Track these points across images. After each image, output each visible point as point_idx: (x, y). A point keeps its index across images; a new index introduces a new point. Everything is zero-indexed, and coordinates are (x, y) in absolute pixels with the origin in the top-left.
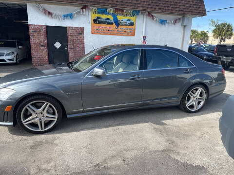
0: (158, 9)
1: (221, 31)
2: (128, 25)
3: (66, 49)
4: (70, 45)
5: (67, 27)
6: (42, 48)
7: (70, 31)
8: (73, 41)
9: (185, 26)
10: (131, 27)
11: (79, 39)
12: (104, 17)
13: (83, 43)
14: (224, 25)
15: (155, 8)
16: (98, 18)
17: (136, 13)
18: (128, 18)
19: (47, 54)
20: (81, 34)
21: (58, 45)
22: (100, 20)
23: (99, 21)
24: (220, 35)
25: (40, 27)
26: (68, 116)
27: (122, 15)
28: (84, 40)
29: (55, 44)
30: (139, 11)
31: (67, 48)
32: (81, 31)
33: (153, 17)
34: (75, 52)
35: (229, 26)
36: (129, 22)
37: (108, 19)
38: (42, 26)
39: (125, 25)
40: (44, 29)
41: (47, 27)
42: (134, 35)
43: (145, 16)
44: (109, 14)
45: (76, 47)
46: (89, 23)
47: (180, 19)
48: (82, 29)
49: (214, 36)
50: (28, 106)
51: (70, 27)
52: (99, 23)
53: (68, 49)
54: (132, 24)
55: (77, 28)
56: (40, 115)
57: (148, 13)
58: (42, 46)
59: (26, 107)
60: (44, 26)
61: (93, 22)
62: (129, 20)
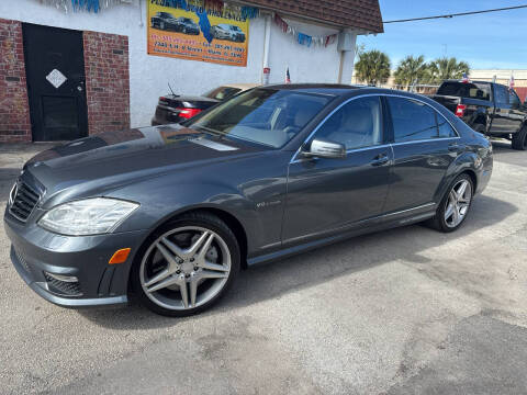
0: (297, 10)
1: (370, 68)
2: (232, 40)
3: (80, 89)
4: (92, 80)
5: (82, 32)
6: (10, 84)
7: (90, 45)
8: (99, 70)
9: (343, 52)
10: (238, 45)
11: (115, 66)
12: (177, 14)
13: (126, 77)
14: (375, 55)
15: (292, 7)
16: (164, 15)
17: (250, 12)
18: (233, 22)
19: (25, 101)
20: (121, 53)
21: (56, 78)
22: (167, 20)
23: (165, 23)
24: (368, 75)
25: (6, 26)
26: (250, 262)
27: (220, 14)
28: (127, 68)
29: (48, 74)
30: (256, 9)
31: (84, 86)
32: (120, 45)
33: (286, 26)
34: (104, 99)
35: (383, 57)
36: (235, 33)
37: (187, 20)
38: (9, 22)
39: (227, 39)
40: (16, 32)
41: (25, 26)
42: (245, 65)
43: (269, 23)
44: (189, 8)
45: (106, 85)
46: (142, 25)
47: (335, 35)
48: (124, 41)
49: (357, 75)
50: (161, 243)
51: (90, 33)
52: (165, 29)
53: (84, 90)
54: (241, 38)
55: (110, 35)
56: (188, 265)
57: (276, 15)
58: (9, 79)
59: (156, 243)
60: (16, 22)
61: (151, 25)
62: (235, 28)
